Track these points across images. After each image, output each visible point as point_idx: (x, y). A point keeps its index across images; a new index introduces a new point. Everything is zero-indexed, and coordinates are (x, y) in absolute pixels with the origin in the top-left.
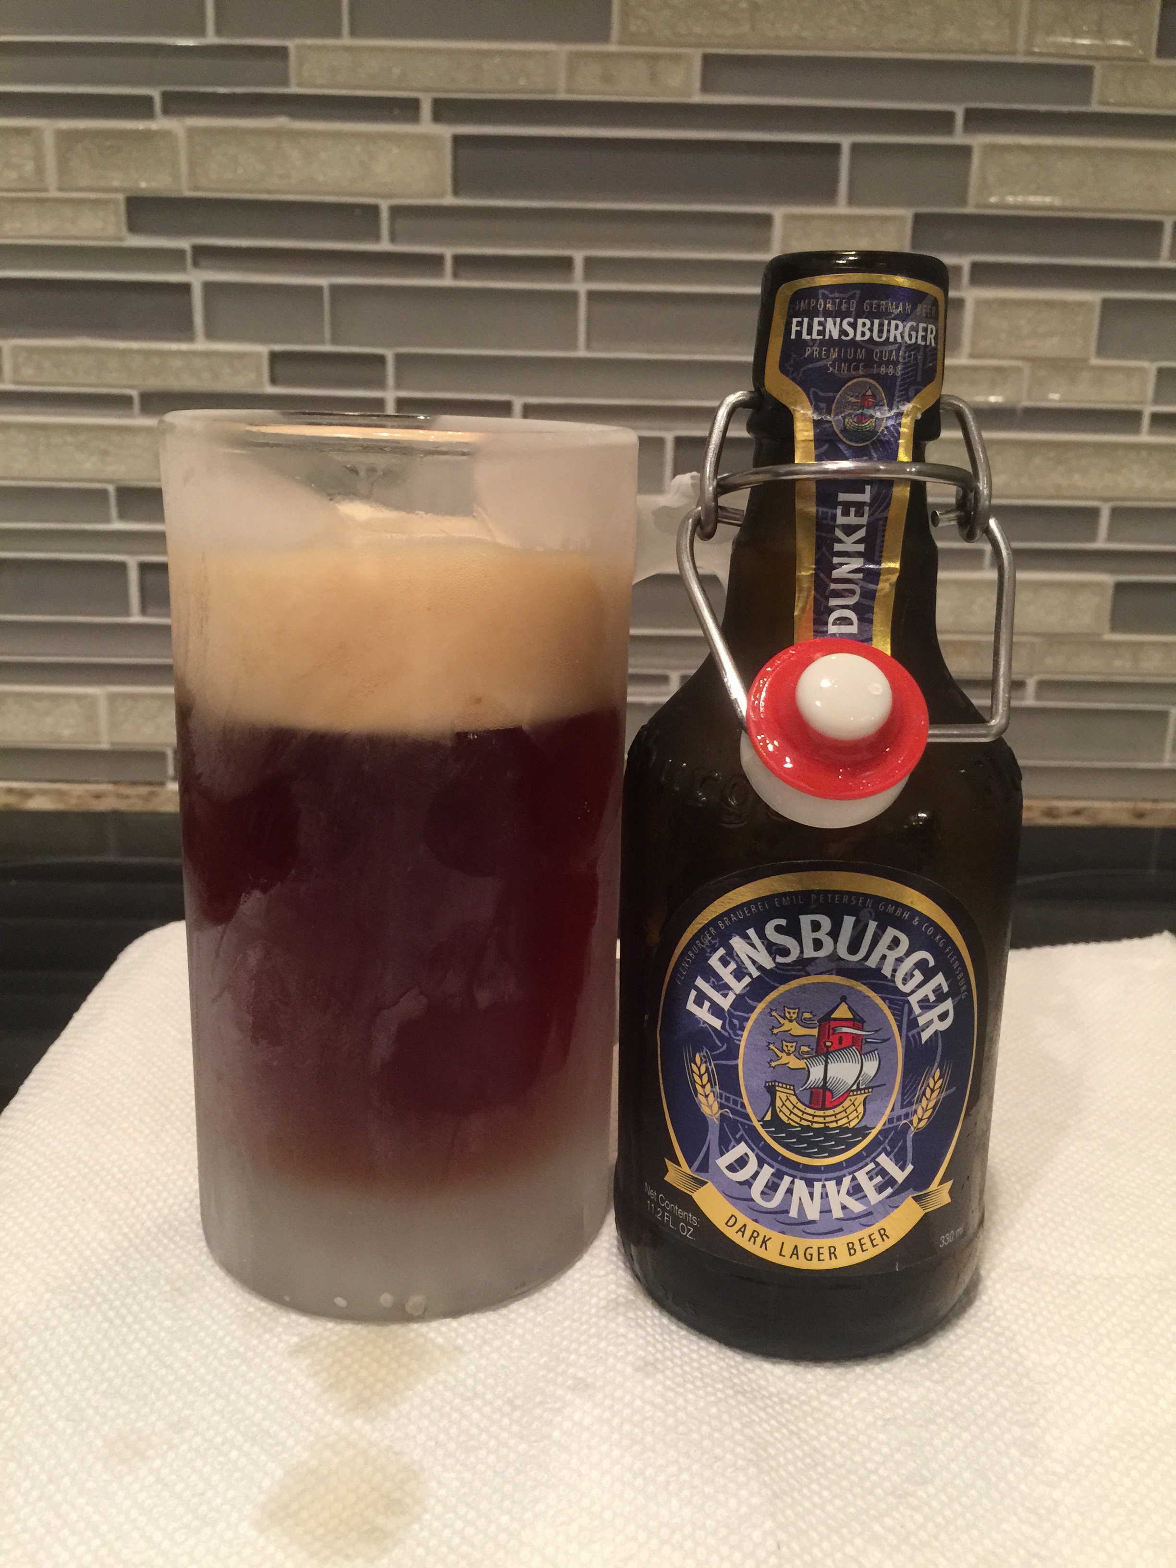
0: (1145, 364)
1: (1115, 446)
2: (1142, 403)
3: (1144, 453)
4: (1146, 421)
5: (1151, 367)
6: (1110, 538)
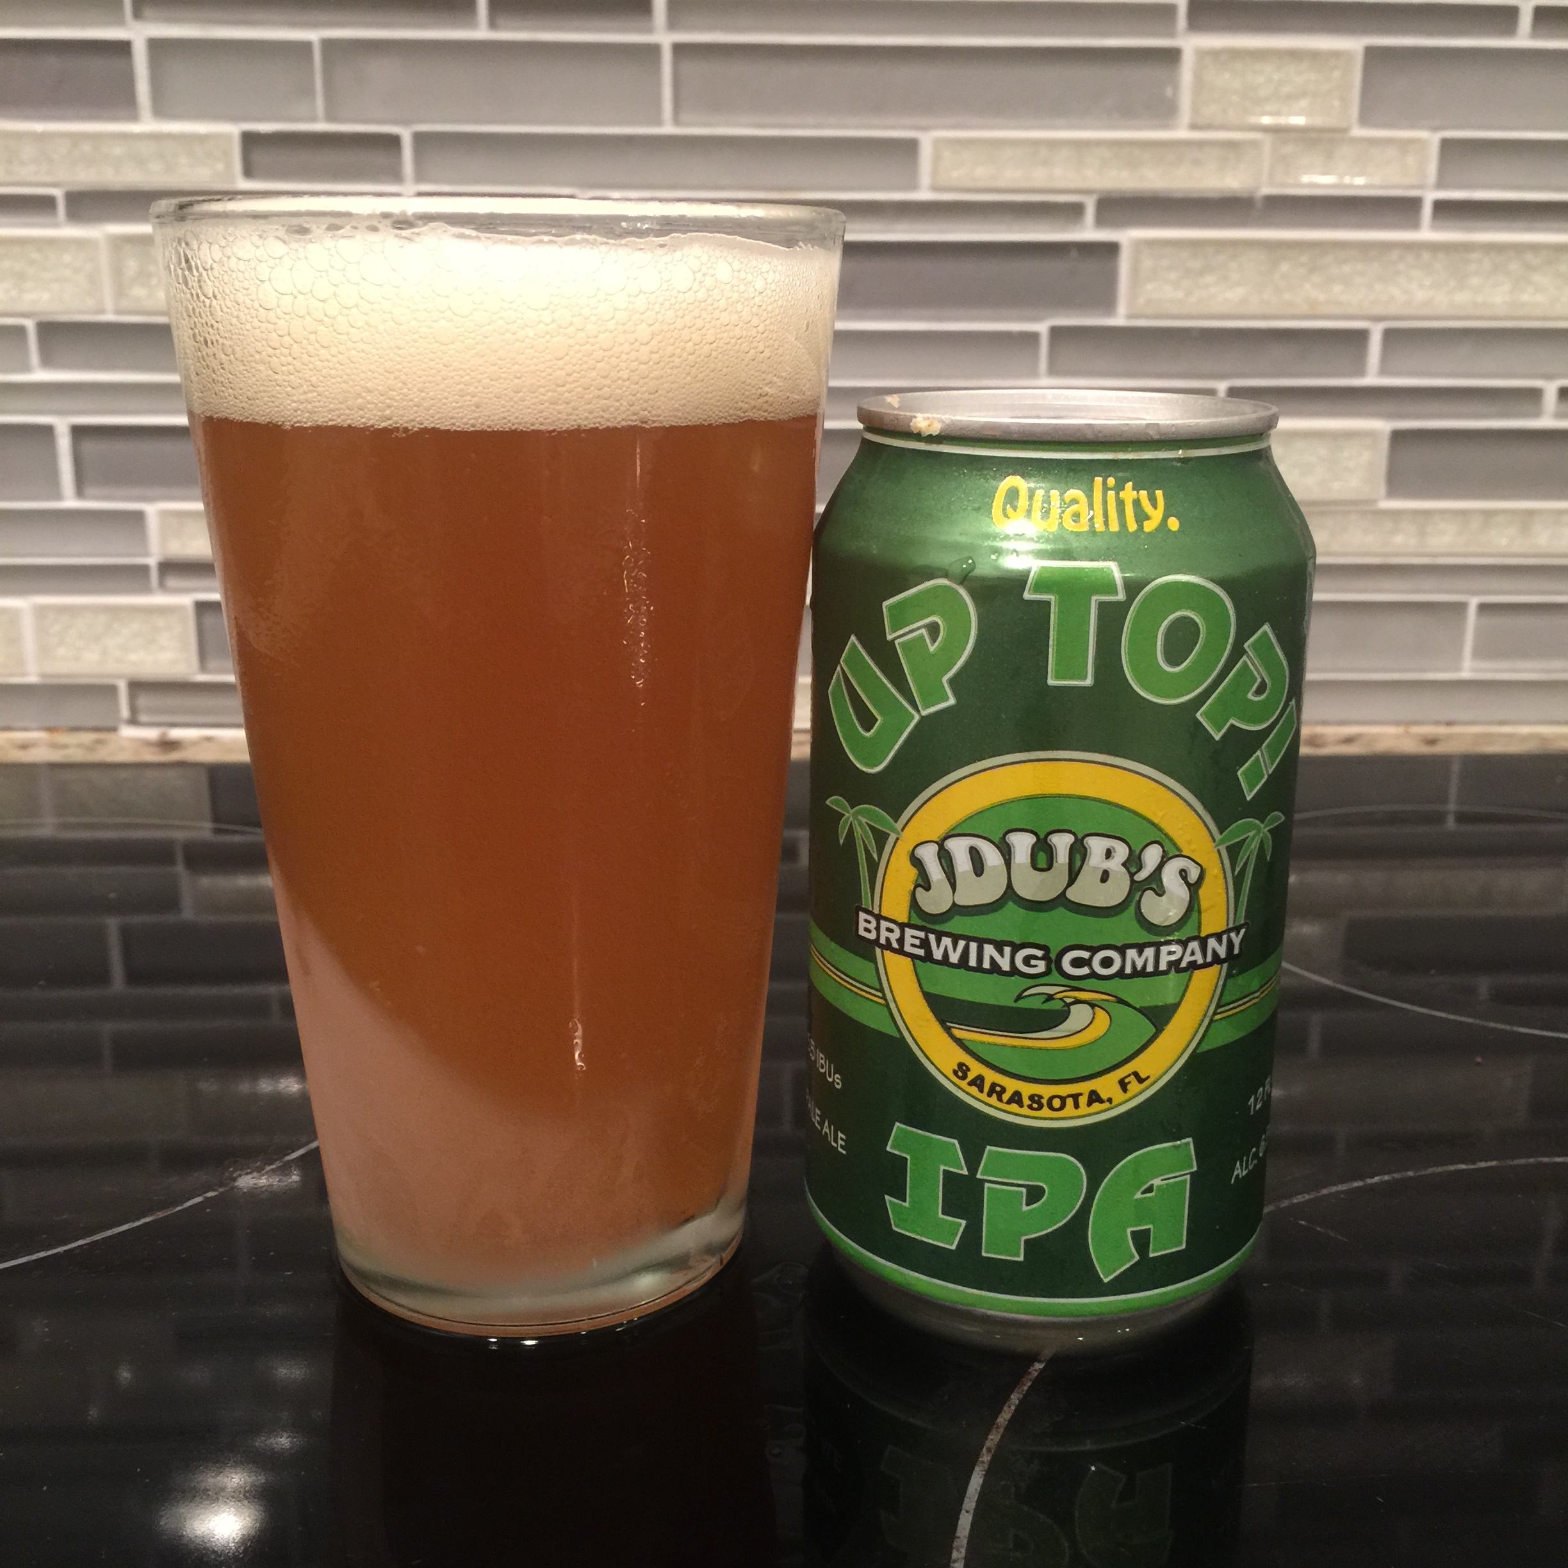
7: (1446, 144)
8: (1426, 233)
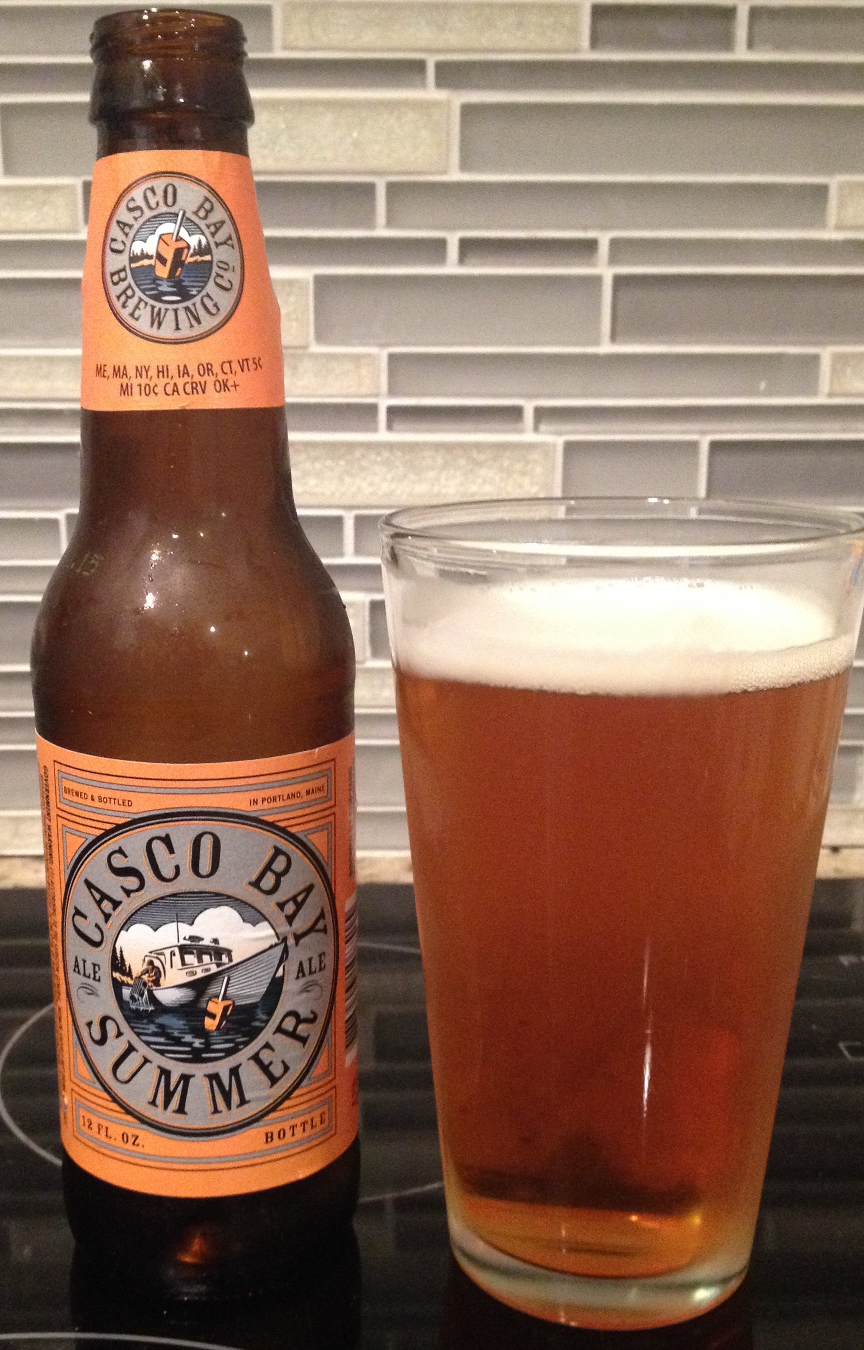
0: (373, 350)
1: (350, 446)
2: (377, 395)
3: (386, 454)
4: (382, 416)
5: (383, 354)
6: (358, 551)
7: (392, 358)
8: (383, 435)
